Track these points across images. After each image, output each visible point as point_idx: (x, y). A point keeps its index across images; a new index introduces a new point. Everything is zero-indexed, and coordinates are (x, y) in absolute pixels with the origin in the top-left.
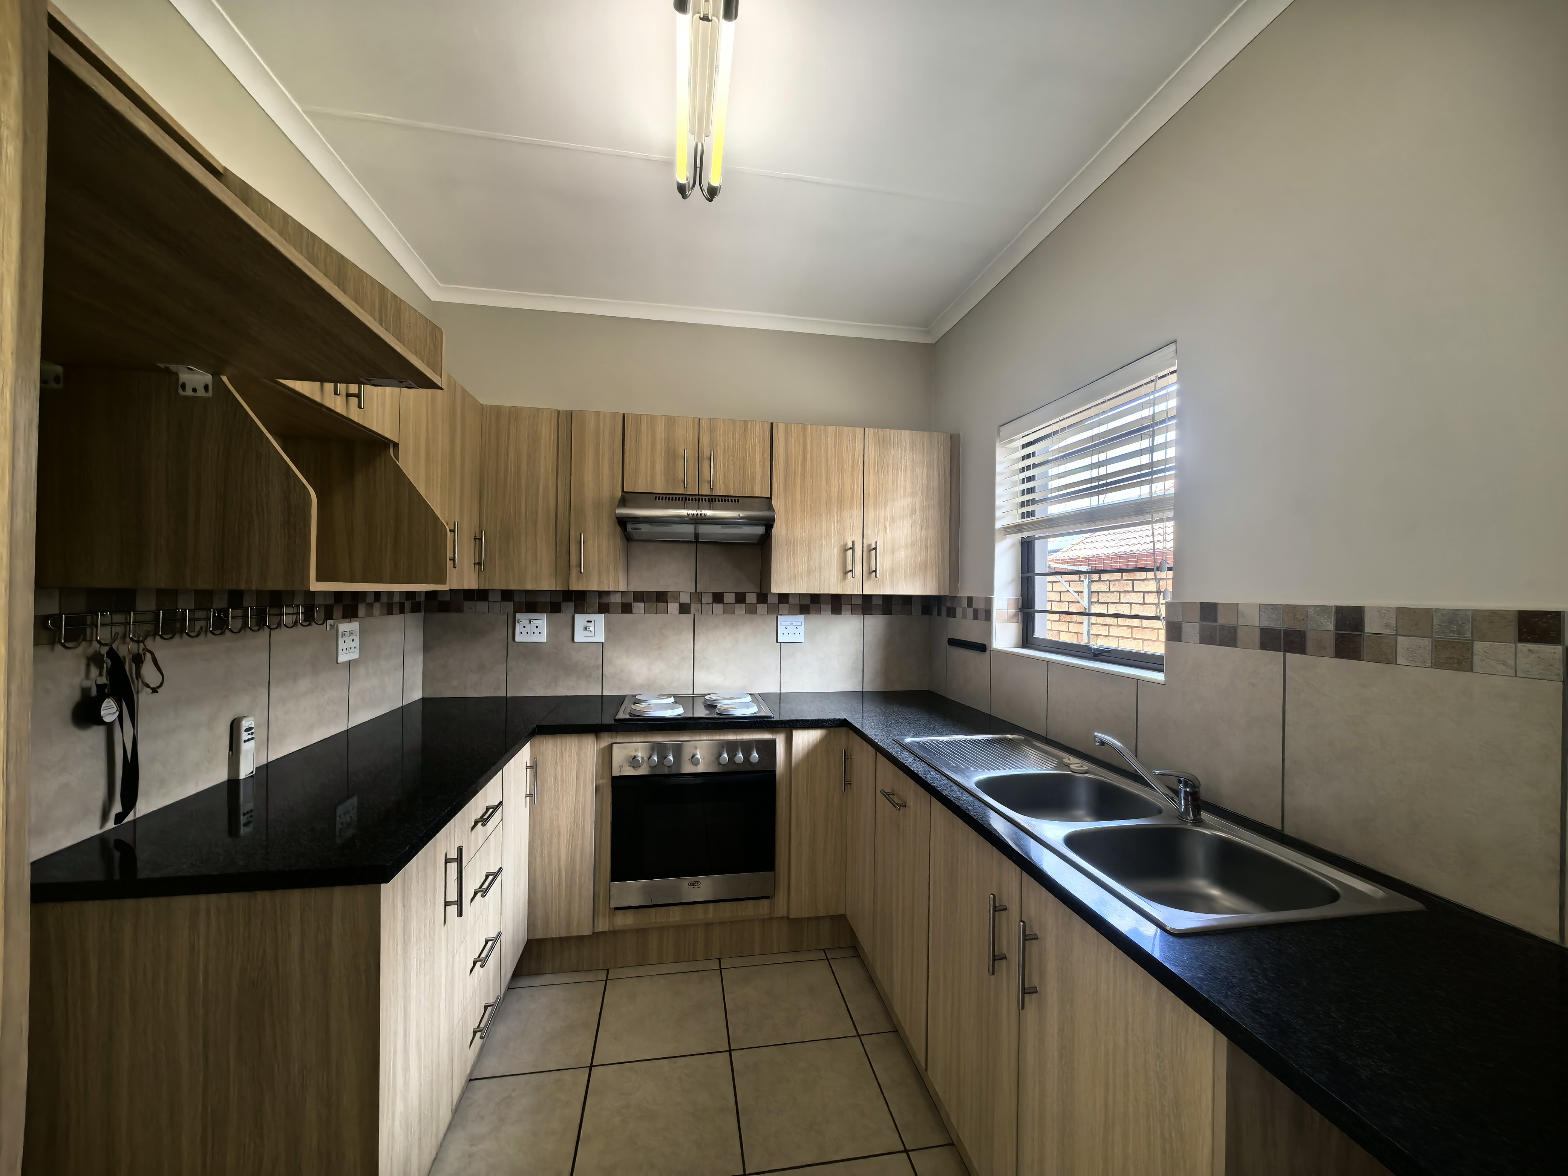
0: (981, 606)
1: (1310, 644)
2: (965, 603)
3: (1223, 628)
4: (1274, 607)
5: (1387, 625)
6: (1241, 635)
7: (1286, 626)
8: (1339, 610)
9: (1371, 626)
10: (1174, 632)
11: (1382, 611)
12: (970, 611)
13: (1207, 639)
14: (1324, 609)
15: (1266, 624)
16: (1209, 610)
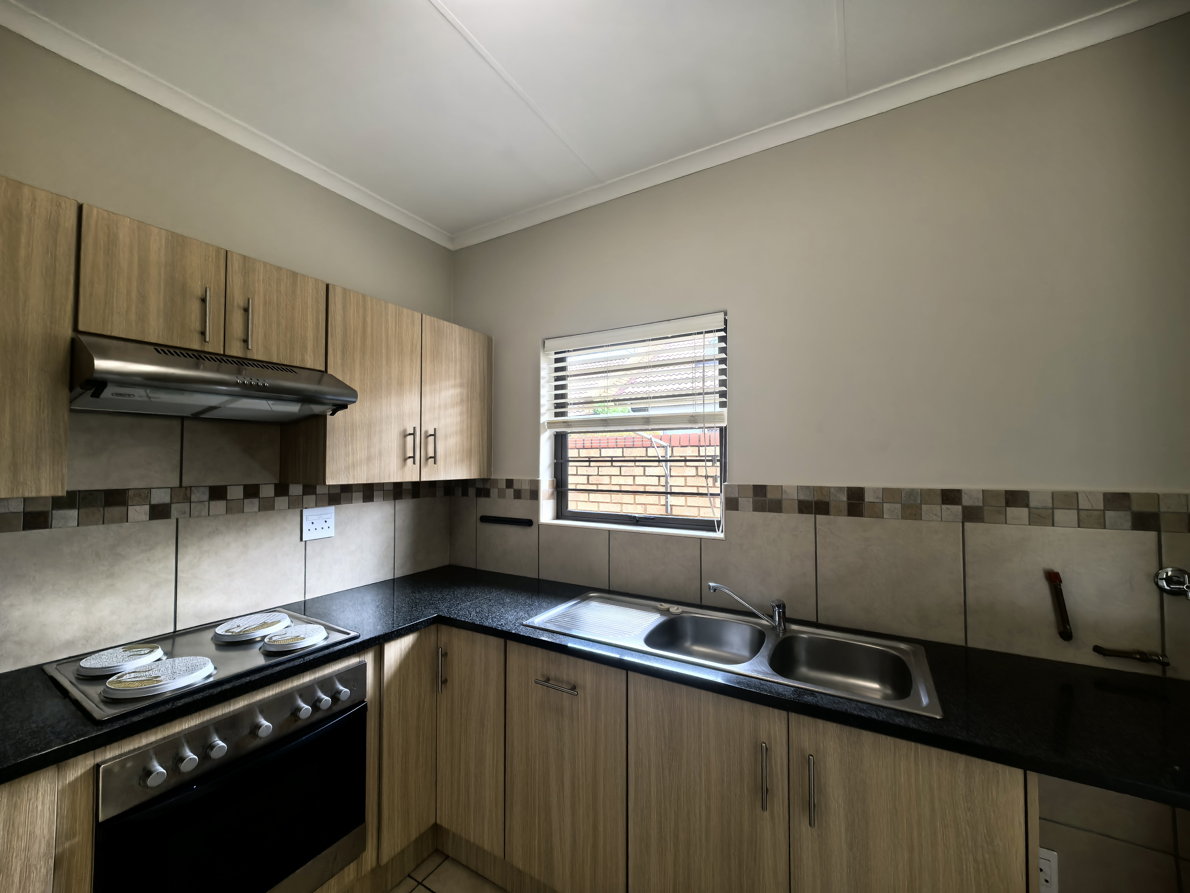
0: (526, 487)
1: (832, 510)
2: (504, 485)
3: (771, 501)
4: (808, 488)
5: (877, 498)
6: (784, 504)
7: (815, 499)
8: (849, 489)
9: (869, 498)
10: (731, 504)
11: (875, 490)
12: (510, 492)
13: (759, 507)
14: (840, 489)
15: (802, 497)
16: (760, 490)
